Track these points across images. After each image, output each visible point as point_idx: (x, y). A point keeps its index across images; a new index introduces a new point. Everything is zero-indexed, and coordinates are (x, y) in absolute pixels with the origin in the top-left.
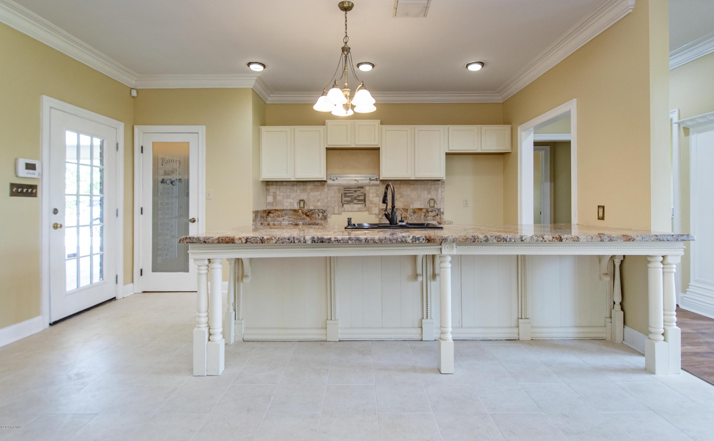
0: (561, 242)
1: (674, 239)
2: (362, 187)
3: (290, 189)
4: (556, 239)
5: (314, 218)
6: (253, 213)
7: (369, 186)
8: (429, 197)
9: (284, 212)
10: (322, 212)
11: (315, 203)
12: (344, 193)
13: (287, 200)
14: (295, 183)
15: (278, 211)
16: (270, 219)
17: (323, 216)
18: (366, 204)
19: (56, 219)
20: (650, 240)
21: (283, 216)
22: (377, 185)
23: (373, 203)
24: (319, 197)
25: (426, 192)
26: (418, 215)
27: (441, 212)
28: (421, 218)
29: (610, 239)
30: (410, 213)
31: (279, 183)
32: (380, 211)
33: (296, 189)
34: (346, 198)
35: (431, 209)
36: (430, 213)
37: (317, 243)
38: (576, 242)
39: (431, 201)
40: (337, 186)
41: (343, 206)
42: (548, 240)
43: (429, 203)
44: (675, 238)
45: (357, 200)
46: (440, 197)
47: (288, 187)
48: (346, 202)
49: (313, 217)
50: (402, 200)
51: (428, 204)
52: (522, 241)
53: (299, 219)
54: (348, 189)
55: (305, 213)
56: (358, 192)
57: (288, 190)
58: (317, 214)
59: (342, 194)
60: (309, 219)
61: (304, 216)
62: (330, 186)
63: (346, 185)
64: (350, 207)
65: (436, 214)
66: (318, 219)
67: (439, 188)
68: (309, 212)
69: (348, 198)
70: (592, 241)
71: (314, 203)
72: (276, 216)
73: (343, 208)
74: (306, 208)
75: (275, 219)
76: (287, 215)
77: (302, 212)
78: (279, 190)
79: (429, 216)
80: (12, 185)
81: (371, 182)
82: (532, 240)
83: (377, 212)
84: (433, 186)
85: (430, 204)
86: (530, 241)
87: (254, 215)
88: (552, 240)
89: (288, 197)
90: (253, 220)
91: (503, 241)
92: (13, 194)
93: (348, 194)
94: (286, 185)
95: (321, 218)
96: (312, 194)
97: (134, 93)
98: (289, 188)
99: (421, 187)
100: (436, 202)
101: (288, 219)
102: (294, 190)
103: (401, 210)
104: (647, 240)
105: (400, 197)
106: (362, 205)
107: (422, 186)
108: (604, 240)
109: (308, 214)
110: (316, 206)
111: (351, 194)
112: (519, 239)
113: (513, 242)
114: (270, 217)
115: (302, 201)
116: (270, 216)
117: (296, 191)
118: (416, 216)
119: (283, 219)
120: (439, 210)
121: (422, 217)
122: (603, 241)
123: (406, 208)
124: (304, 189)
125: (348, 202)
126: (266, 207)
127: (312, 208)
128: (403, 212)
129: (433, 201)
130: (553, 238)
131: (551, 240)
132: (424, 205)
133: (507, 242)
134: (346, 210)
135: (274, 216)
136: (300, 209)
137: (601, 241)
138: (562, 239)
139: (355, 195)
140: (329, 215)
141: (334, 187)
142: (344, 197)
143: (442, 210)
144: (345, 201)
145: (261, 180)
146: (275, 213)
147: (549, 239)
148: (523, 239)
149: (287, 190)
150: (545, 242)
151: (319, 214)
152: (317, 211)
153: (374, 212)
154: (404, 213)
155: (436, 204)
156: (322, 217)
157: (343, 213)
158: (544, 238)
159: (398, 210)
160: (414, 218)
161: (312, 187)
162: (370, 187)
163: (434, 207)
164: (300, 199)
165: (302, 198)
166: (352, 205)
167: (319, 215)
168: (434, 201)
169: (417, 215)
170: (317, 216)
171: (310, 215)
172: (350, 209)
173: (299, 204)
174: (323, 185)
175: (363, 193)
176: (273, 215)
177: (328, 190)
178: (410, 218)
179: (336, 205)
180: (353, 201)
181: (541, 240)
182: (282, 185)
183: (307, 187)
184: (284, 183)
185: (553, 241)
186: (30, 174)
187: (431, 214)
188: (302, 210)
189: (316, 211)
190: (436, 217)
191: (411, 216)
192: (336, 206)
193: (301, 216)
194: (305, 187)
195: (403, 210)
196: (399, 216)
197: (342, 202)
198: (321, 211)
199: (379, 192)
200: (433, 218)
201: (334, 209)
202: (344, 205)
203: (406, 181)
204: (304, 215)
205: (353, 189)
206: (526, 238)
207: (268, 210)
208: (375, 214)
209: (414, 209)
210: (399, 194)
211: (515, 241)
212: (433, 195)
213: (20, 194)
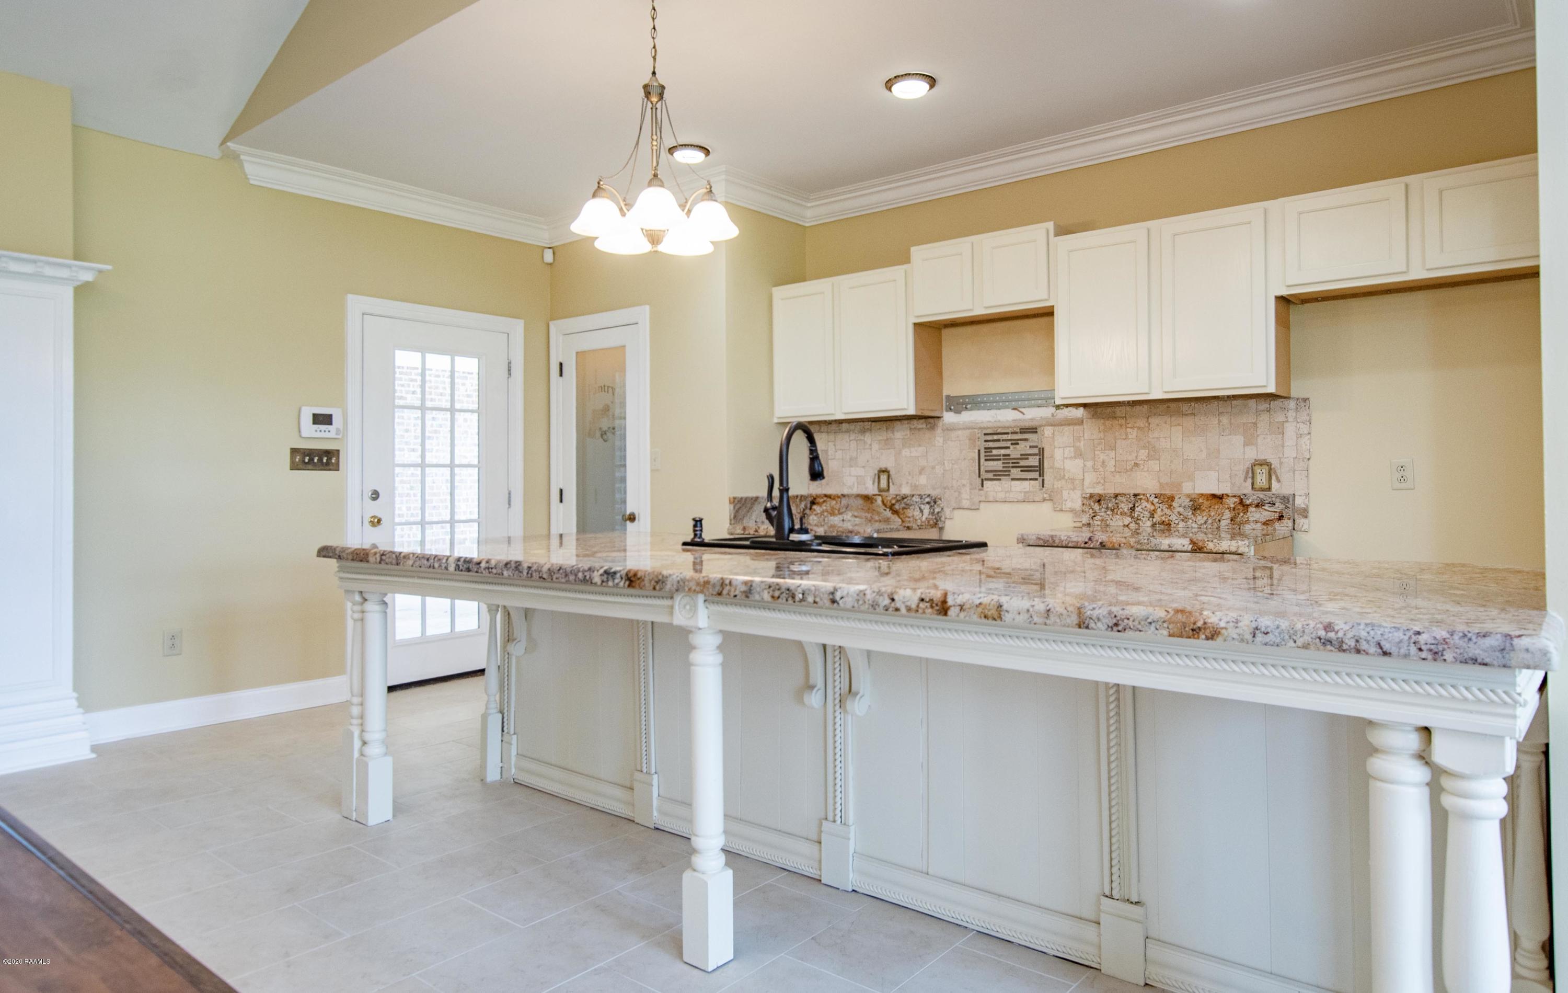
0: (944, 617)
1: (1420, 650)
2: (1033, 430)
3: (857, 441)
4: (928, 604)
5: (911, 519)
6: (730, 503)
7: (1052, 425)
8: (1252, 454)
9: (844, 501)
10: (928, 503)
11: (913, 477)
12: (985, 448)
13: (852, 469)
14: (867, 424)
15: (830, 498)
16: (815, 518)
17: (933, 513)
18: (1045, 482)
19: (374, 509)
20: (1291, 644)
21: (841, 511)
22: (1080, 422)
23: (1064, 475)
24: (923, 462)
25: (1238, 440)
26: (1210, 516)
27: (1295, 510)
28: (1218, 528)
29: (1114, 621)
30: (1181, 510)
31: (834, 427)
32: (1085, 501)
33: (869, 442)
34: (991, 463)
35: (1255, 497)
36: (1252, 509)
37: (462, 570)
38: (990, 621)
39: (1258, 470)
40: (964, 429)
41: (982, 485)
42: (907, 606)
43: (1250, 475)
44: (1423, 647)
45: (1020, 469)
46: (1290, 453)
47: (853, 436)
48: (990, 475)
49: (909, 517)
50: (1154, 465)
51: (1245, 481)
52: (833, 601)
53: (877, 521)
54: (995, 437)
55: (889, 504)
56: (1022, 444)
57: (853, 444)
58: (918, 509)
59: (979, 451)
60: (900, 520)
61: (888, 513)
62: (948, 430)
63: (990, 425)
64: (1000, 489)
65: (1277, 515)
66: (919, 521)
67: (1287, 421)
68: (898, 501)
69: (995, 463)
70: (1046, 624)
71: (910, 478)
72: (827, 511)
73: (981, 492)
74: (893, 490)
75: (824, 520)
76: (851, 510)
77: (883, 502)
78: (833, 443)
79: (1247, 522)
80: (294, 451)
81: (1058, 411)
82: (861, 602)
83: (1078, 505)
84: (1265, 417)
85: (1253, 478)
86: (856, 605)
87: (732, 506)
88: (918, 606)
89: (853, 462)
90: (730, 520)
91: (785, 599)
92: (294, 467)
93: (995, 452)
94: (848, 431)
95: (926, 519)
96: (906, 452)
97: (548, 256)
98: (855, 439)
99: (1220, 421)
100: (1275, 472)
101: (853, 519)
102: (865, 442)
103: (1152, 498)
104: (1278, 640)
105: (1150, 457)
106: (1032, 482)
107: (1225, 420)
108: (1092, 625)
109: (897, 507)
110: (915, 487)
111: (1003, 452)
112: (826, 596)
113: (810, 603)
114: (815, 515)
115: (883, 471)
116: (815, 510)
117: (871, 445)
118: (1201, 519)
119: (842, 518)
120: (1287, 500)
121: (1225, 523)
122: (1087, 627)
123: (1168, 492)
124: (887, 439)
125: (994, 475)
126: (809, 489)
127: (905, 490)
128: (1157, 505)
129: (1265, 469)
130: (922, 600)
131: (914, 606)
132: (1233, 484)
133: (797, 603)
134: (991, 499)
135: (823, 512)
136: (879, 495)
137: (1080, 627)
138: (948, 608)
139: (1015, 452)
140: (947, 512)
141: (960, 432)
142: (986, 460)
143: (1299, 502)
144: (987, 471)
145: (776, 421)
146: (825, 504)
147: (909, 604)
148: (838, 597)
149: (851, 442)
150: (897, 613)
151: (922, 507)
152: (917, 500)
153: (1069, 505)
154: (1159, 510)
155: (1279, 481)
156: (931, 517)
157: (982, 505)
158: (893, 600)
159: (1141, 499)
160: (1195, 525)
161: (906, 435)
162: (1057, 428)
163: (1269, 489)
164: (880, 468)
165: (883, 465)
166: (1005, 483)
167: (922, 511)
168: (1270, 469)
169: (1205, 518)
170: (917, 513)
171: (901, 511)
172: (1001, 496)
173: (876, 480)
174: (933, 428)
175: (1036, 447)
176: (821, 510)
177: (944, 441)
178: (1182, 524)
179: (964, 482)
180: (1010, 471)
181: (885, 606)
182: (840, 431)
183: (893, 433)
184: (844, 425)
185: (920, 611)
186: (320, 431)
187: (1255, 514)
188: (882, 496)
189: (914, 499)
190: (1277, 525)
191: (1185, 519)
192: (964, 485)
193: (881, 513)
194: (890, 435)
195: (1156, 500)
196: (1144, 519)
197: (979, 476)
198: (928, 500)
199: (1082, 443)
200: (1265, 527)
201: (960, 493)
202: (985, 482)
203: (1169, 404)
204: (888, 510)
205: (1009, 437)
206: (845, 593)
207: (811, 496)
208: (1072, 511)
209: (1193, 497)
210: (1144, 447)
211: (815, 602)
212: (1264, 449)
213: (310, 467)
